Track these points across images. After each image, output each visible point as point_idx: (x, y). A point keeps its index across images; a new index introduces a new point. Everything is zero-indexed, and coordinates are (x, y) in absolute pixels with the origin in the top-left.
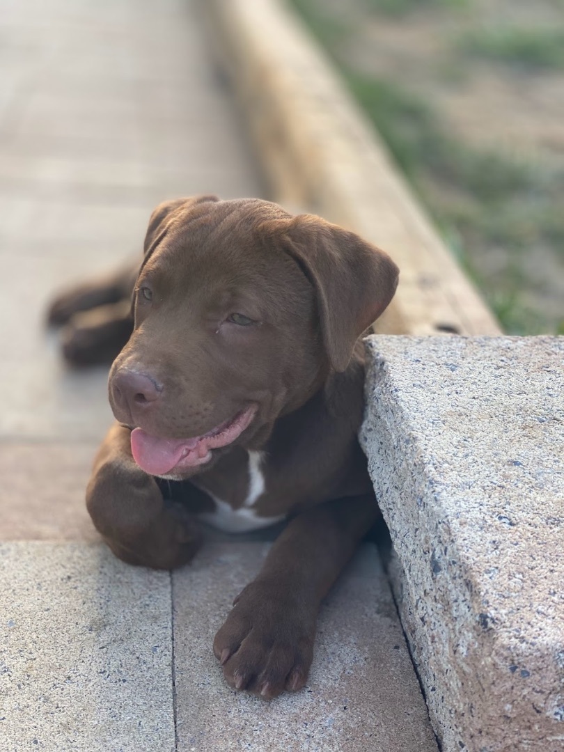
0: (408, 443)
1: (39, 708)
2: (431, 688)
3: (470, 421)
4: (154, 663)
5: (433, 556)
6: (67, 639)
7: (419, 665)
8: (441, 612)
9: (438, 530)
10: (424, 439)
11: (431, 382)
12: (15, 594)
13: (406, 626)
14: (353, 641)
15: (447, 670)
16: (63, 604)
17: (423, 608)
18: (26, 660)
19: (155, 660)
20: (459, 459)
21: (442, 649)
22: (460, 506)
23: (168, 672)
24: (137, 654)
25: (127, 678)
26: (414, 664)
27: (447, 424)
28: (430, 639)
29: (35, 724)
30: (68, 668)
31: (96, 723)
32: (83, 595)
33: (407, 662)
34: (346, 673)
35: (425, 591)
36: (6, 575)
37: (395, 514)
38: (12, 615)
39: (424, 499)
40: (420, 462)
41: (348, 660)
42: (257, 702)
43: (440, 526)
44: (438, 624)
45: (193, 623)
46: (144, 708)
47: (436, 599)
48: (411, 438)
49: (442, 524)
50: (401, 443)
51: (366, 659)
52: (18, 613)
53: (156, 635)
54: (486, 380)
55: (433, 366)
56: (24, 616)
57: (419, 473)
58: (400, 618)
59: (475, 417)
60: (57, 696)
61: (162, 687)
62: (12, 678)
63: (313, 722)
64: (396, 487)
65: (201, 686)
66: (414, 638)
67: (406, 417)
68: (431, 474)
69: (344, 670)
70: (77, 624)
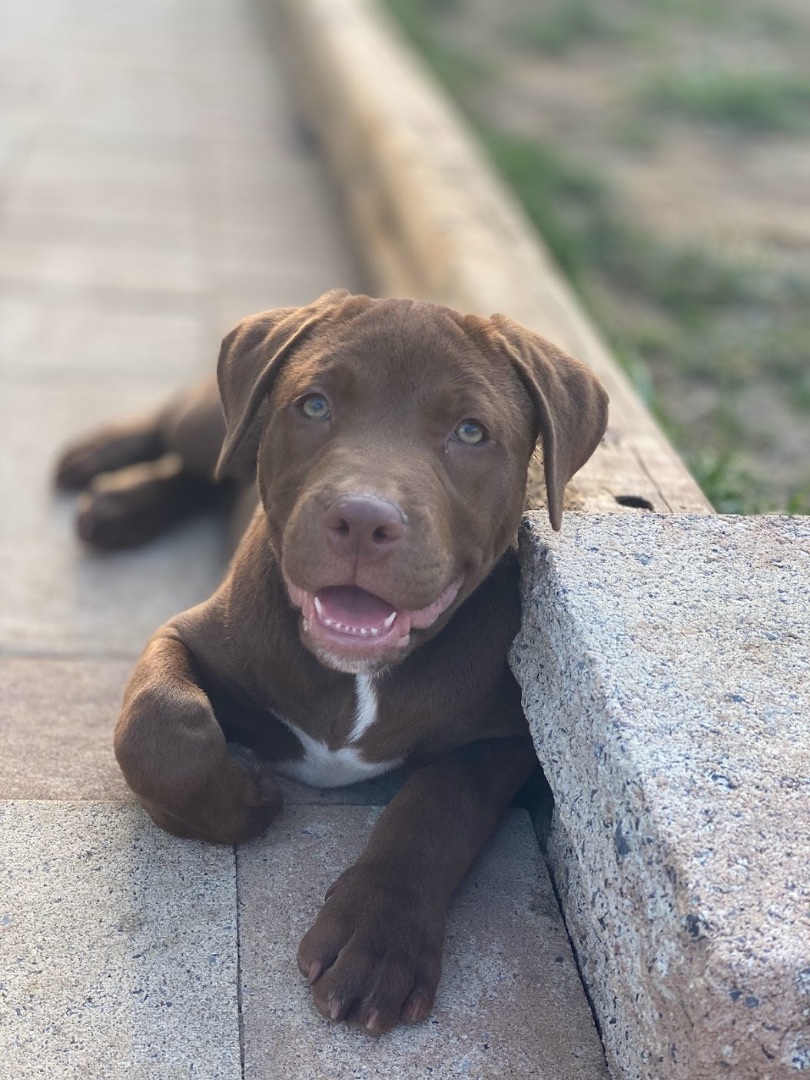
0: (582, 668)
1: (46, 1043)
2: (609, 1019)
3: (670, 636)
4: (212, 979)
5: (619, 831)
6: (87, 943)
7: (592, 985)
8: (629, 911)
9: (626, 794)
10: (604, 663)
11: (614, 580)
12: (11, 877)
13: (572, 929)
14: (496, 950)
15: (638, 995)
16: (81, 892)
17: (602, 905)
18: (27, 973)
19: (213, 975)
20: (655, 691)
21: (629, 964)
22: (657, 760)
23: (232, 992)
24: (188, 966)
25: (173, 1000)
26: (584, 983)
27: (637, 640)
28: (612, 949)
29: (40, 1067)
30: (88, 986)
31: (129, 1064)
32: (110, 880)
33: (575, 981)
34: (488, 996)
35: (606, 880)
37: (561, 768)
38: (8, 907)
39: (606, 749)
40: (599, 696)
41: (490, 978)
42: (359, 1036)
43: (628, 787)
44: (624, 929)
45: (268, 922)
46: (198, 1044)
47: (622, 893)
48: (587, 661)
49: (632, 785)
50: (572, 667)
51: (515, 976)
52: (17, 904)
53: (214, 938)
54: (693, 579)
55: (616, 557)
56: (25, 909)
57: (598, 711)
58: (564, 917)
59: (677, 631)
60: (73, 1026)
61: (223, 1013)
62: (7, 1000)
63: (440, 1066)
64: (564, 731)
65: (279, 1013)
66: (585, 947)
67: (578, 630)
68: (615, 712)
69: (485, 992)
70: (101, 921)
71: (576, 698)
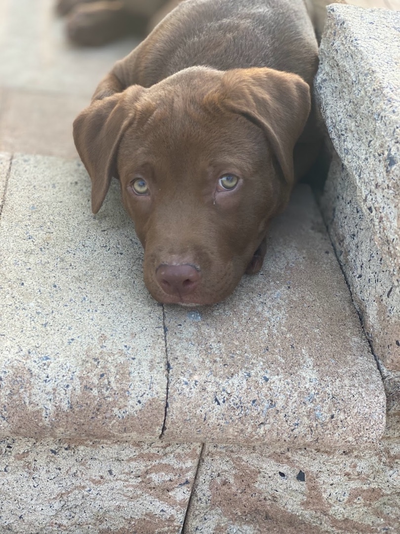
0: (367, 76)
1: (57, 264)
2: (358, 276)
5: (389, 155)
6: (77, 222)
7: (345, 265)
8: (392, 196)
9: (395, 134)
12: (35, 189)
13: (335, 238)
14: (294, 245)
16: (73, 199)
18: (45, 232)
24: (131, 238)
25: (123, 252)
26: (340, 264)
28: (377, 220)
29: (54, 275)
30: (78, 241)
31: (101, 278)
32: (88, 195)
33: (335, 263)
34: (289, 265)
35: (377, 185)
36: (27, 176)
38: (34, 202)
39: (382, 114)
40: (378, 88)
41: (291, 257)
44: (386, 207)
46: (137, 273)
47: (388, 187)
48: (371, 72)
50: (360, 77)
52: (38, 201)
55: (384, 27)
56: (43, 204)
57: (377, 96)
58: (329, 233)
60: (70, 259)
62: (35, 243)
63: (265, 294)
64: (350, 116)
66: (343, 245)
67: (365, 57)
68: (389, 94)
69: (288, 263)
70: (84, 213)
71: (363, 93)
